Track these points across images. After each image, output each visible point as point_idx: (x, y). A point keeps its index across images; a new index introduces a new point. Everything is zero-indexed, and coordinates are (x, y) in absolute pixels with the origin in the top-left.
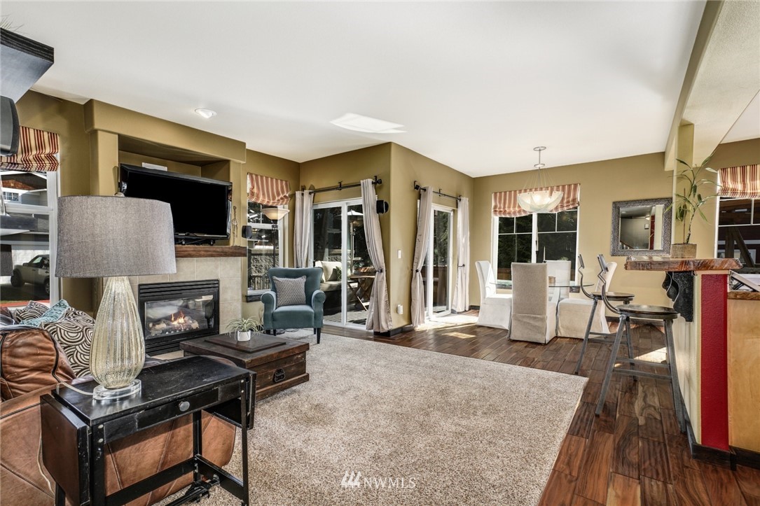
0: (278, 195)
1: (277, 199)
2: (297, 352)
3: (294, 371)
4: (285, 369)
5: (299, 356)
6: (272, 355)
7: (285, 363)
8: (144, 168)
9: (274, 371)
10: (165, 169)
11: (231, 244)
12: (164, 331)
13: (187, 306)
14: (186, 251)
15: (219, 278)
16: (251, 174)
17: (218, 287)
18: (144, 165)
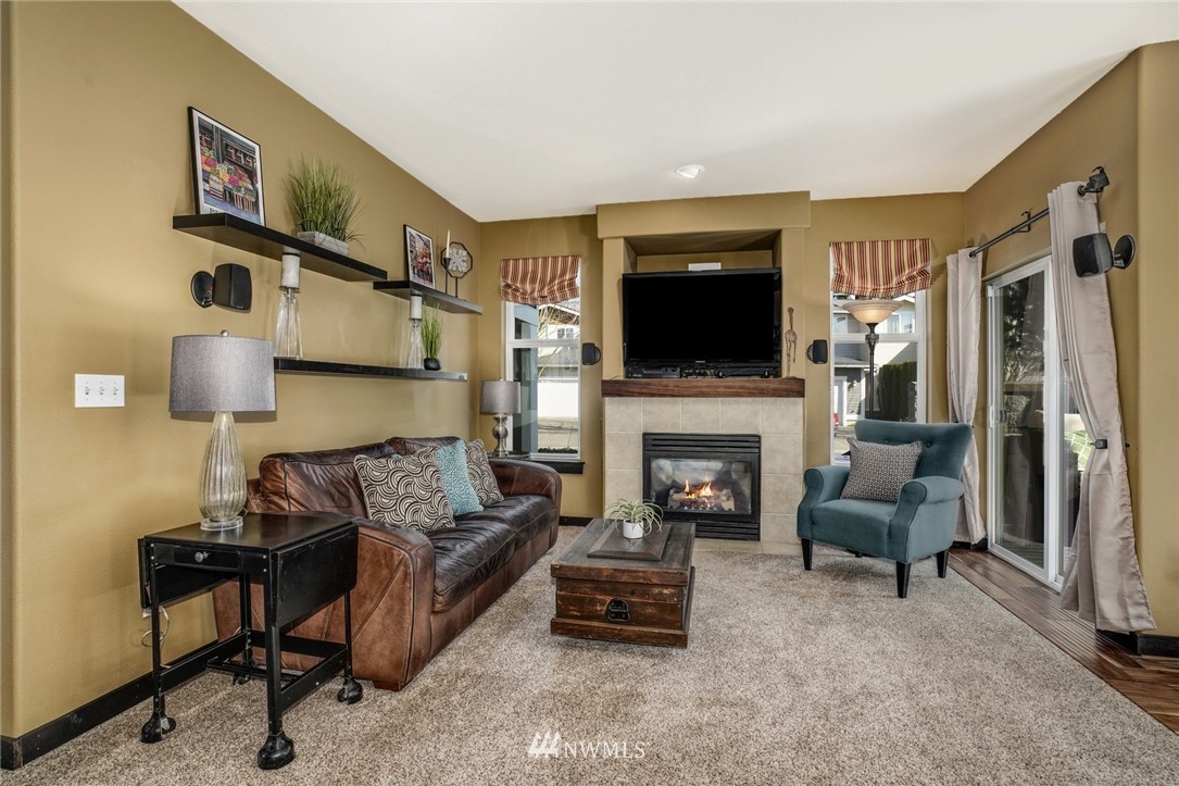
0: (900, 270)
1: (895, 280)
2: (655, 581)
3: (652, 615)
4: (633, 604)
5: (665, 591)
6: (600, 571)
7: (633, 593)
8: (691, 272)
9: (608, 599)
10: (717, 266)
11: (784, 375)
12: (683, 504)
13: (728, 473)
14: (696, 387)
15: (760, 433)
16: (837, 245)
17: (759, 448)
18: (693, 267)
